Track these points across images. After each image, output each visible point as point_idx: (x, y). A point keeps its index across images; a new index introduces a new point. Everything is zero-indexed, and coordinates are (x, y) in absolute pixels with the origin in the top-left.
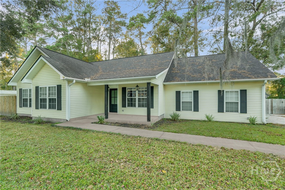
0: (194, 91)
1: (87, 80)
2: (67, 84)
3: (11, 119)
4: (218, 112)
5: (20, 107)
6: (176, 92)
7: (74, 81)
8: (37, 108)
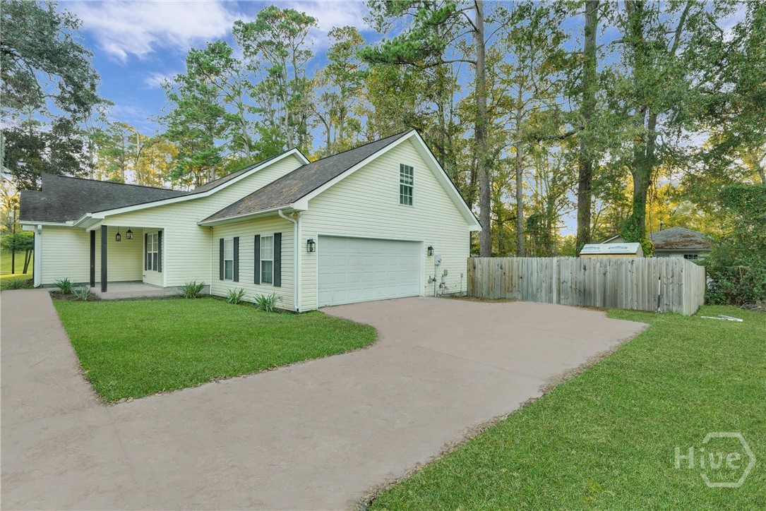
0: (235, 238)
4: (255, 283)
6: (220, 240)
7: (40, 227)
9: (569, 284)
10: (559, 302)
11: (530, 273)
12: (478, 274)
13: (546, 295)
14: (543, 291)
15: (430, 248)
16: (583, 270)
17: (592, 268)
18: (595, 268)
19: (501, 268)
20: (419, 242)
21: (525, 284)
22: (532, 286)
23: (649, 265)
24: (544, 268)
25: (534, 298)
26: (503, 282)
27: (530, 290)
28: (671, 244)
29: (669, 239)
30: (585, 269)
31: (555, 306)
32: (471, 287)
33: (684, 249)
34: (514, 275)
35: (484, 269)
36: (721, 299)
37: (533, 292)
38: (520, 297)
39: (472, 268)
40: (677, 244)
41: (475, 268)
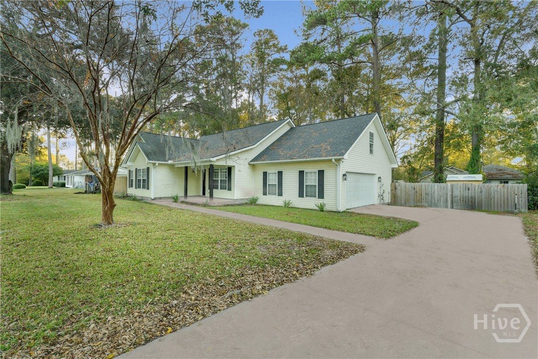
0: (278, 172)
1: (170, 162)
2: (152, 167)
3: (120, 198)
4: (299, 197)
5: (129, 187)
6: (264, 172)
7: (157, 164)
8: (136, 188)
9: (459, 198)
10: (452, 207)
11: (433, 192)
12: (398, 192)
13: (443, 204)
14: (442, 202)
15: (379, 178)
16: (467, 190)
17: (473, 189)
18: (475, 189)
19: (414, 189)
20: (374, 174)
21: (430, 197)
22: (434, 199)
23: (507, 188)
24: (442, 189)
25: (436, 205)
26: (415, 196)
27: (433, 201)
28: (492, 175)
29: (489, 172)
30: (469, 189)
31: (449, 210)
32: (393, 200)
33: (500, 177)
34: (423, 193)
35: (402, 189)
36: (531, 207)
37: (435, 202)
38: (427, 205)
39: (394, 189)
40: (496, 174)
41: (396, 189)
